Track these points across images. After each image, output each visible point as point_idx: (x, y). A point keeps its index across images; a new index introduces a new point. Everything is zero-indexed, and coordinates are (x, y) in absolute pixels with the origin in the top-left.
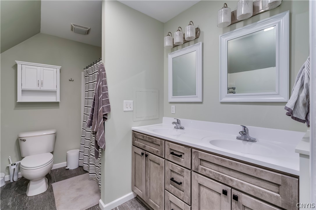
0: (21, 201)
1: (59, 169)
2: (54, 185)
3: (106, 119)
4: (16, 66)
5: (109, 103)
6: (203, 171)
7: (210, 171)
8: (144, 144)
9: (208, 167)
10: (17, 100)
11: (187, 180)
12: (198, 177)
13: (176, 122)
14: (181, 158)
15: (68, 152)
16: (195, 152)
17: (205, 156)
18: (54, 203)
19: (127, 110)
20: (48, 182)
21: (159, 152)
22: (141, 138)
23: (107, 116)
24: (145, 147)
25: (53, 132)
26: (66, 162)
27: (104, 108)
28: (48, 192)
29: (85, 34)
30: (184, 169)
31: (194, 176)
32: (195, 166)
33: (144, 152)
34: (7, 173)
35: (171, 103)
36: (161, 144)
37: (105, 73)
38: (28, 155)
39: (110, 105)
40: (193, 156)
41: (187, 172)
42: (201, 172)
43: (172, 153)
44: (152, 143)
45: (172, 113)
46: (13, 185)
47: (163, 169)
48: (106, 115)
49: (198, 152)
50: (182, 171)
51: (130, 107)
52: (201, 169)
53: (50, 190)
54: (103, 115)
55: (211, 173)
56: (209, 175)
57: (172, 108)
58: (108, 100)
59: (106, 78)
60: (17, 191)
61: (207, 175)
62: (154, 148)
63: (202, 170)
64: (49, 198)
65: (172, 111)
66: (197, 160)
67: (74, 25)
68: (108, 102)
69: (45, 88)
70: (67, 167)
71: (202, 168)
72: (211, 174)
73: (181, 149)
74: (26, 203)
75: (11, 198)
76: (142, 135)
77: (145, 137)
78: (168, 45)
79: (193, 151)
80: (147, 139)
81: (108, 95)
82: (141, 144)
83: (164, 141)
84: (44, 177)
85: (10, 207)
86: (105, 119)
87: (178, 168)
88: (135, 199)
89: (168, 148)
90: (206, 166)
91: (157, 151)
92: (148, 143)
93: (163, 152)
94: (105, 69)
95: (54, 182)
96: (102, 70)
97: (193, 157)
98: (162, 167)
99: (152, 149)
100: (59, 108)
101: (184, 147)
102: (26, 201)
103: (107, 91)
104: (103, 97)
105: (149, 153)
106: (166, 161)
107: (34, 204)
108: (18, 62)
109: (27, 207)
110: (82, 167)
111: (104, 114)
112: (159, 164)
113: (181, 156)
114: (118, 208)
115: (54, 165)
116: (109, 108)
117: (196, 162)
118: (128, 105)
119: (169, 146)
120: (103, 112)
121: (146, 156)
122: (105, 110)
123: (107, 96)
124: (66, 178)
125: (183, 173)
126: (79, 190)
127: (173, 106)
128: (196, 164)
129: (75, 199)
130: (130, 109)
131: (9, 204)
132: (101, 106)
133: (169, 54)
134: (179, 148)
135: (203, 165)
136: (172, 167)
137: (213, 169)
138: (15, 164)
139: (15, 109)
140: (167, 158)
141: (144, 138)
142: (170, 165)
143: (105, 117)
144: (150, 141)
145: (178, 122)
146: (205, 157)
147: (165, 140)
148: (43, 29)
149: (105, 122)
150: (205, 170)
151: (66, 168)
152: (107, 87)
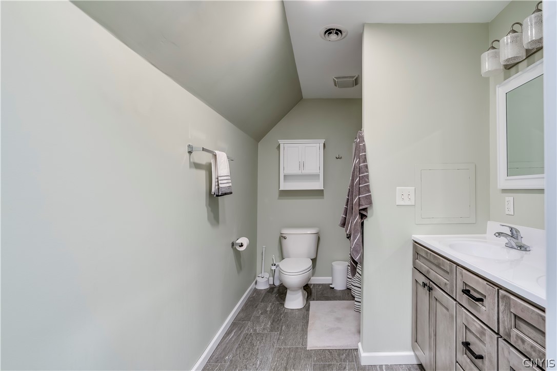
0: (278, 310)
1: (322, 284)
2: (312, 303)
3: (366, 216)
4: (279, 147)
5: (369, 191)
6: (520, 342)
7: (532, 347)
8: (427, 268)
9: (530, 336)
10: (279, 188)
11: (490, 353)
12: (509, 353)
13: (509, 233)
14: (480, 305)
15: (333, 263)
16: (504, 296)
17: (523, 309)
18: (307, 326)
19: (402, 203)
20: (307, 297)
21: (448, 286)
22: (424, 255)
23: (367, 212)
24: (428, 272)
25: (314, 231)
26: (331, 278)
27: (361, 199)
28: (304, 310)
29: (353, 86)
30: (485, 329)
31: (503, 349)
32: (505, 328)
33: (427, 282)
34: (271, 275)
35: (505, 191)
36: (451, 270)
37: (364, 145)
38: (288, 257)
39: (370, 195)
40: (500, 305)
41: (491, 337)
42: (515, 342)
43: (466, 292)
44: (438, 266)
45: (507, 212)
46: (276, 290)
47: (453, 321)
48: (365, 209)
49: (509, 298)
50: (483, 333)
51: (410, 199)
52: (514, 336)
53: (307, 308)
54: (360, 210)
55: (535, 351)
56: (531, 355)
57: (506, 203)
58: (368, 186)
59: (365, 152)
60: (277, 298)
61: (527, 352)
62: (440, 277)
63: (517, 340)
64: (304, 317)
65: (506, 210)
66: (509, 316)
67: (337, 78)
68: (368, 189)
69: (306, 171)
70: (331, 284)
71: (517, 336)
72: (533, 354)
73: (479, 287)
74: (281, 314)
75: (271, 304)
76: (425, 250)
77: (429, 255)
78: (490, 69)
79: (500, 294)
80: (432, 259)
81: (368, 179)
82: (424, 267)
83: (455, 265)
84: (301, 288)
85: (268, 313)
86: (363, 216)
87: (475, 323)
88: (418, 368)
89: (461, 280)
90: (526, 334)
91: (446, 284)
92: (434, 267)
93: (453, 287)
94: (365, 139)
95: (314, 300)
96: (359, 141)
97: (501, 308)
98: (452, 316)
99: (439, 279)
100: (323, 198)
101: (485, 282)
102: (282, 312)
103: (367, 172)
104: (361, 182)
105: (435, 286)
106: (458, 306)
107: (289, 319)
108: (281, 141)
109: (281, 319)
110: (351, 289)
111: (361, 208)
112: (447, 309)
113: (481, 300)
114: (384, 367)
115: (312, 278)
116: (369, 199)
117: (506, 319)
118: (405, 195)
119: (462, 276)
120: (359, 205)
121: (430, 289)
122: (362, 202)
123: (366, 180)
124: (327, 299)
125: (484, 337)
126: (338, 319)
127: (509, 198)
128: (506, 324)
129: (331, 331)
130: (407, 203)
131: (267, 309)
132: (356, 196)
133: (498, 86)
134: (478, 283)
135: (521, 330)
136: (466, 319)
137: (539, 342)
138: (275, 265)
139: (279, 199)
140: (460, 300)
141: (427, 256)
142: (464, 315)
143: (364, 213)
144: (436, 262)
145: (514, 234)
146: (522, 311)
147: (458, 265)
148: (305, 94)
149: (365, 222)
150: (523, 341)
151: (331, 286)
152: (366, 167)
